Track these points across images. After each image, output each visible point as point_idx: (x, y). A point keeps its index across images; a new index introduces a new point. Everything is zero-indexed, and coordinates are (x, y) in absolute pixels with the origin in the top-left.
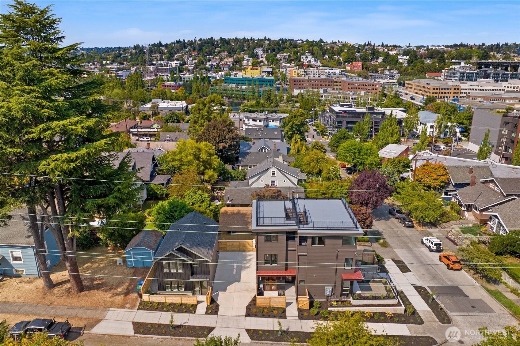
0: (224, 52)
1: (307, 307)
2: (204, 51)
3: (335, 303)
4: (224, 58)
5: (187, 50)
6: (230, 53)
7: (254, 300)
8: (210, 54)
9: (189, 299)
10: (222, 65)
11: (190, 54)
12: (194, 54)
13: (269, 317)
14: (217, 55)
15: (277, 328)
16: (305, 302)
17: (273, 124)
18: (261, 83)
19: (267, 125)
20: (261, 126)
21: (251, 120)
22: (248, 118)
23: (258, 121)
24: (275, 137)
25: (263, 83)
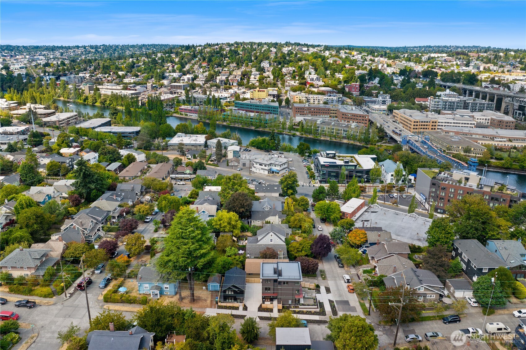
0: (233, 63)
1: (281, 308)
2: (214, 63)
3: (292, 307)
4: (233, 70)
5: (197, 59)
6: (238, 64)
7: (261, 305)
8: (219, 65)
9: (236, 304)
10: (231, 80)
11: (201, 64)
12: (204, 65)
13: (267, 312)
14: (226, 66)
15: (269, 316)
16: (280, 306)
17: (274, 168)
18: (267, 109)
19: (271, 169)
20: (266, 170)
21: (258, 164)
22: (257, 163)
23: (264, 165)
24: (275, 191)
25: (269, 109)
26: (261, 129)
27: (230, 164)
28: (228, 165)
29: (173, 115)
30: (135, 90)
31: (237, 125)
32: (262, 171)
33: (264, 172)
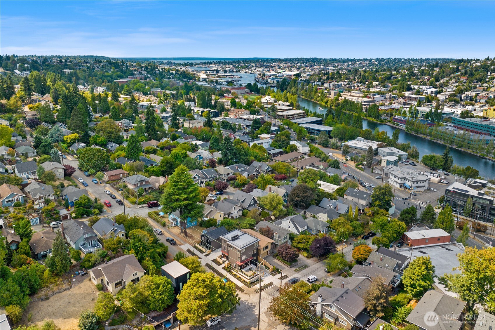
5: (459, 73)
10: (481, 96)
11: (459, 79)
12: (463, 79)
17: (408, 184)
18: (486, 129)
19: (404, 184)
20: (398, 183)
21: (393, 176)
22: (392, 174)
23: (397, 178)
24: (364, 199)
25: (488, 130)
26: (462, 150)
27: (374, 171)
28: (372, 172)
29: (387, 123)
30: (373, 98)
31: (439, 142)
32: (395, 184)
33: (397, 185)
